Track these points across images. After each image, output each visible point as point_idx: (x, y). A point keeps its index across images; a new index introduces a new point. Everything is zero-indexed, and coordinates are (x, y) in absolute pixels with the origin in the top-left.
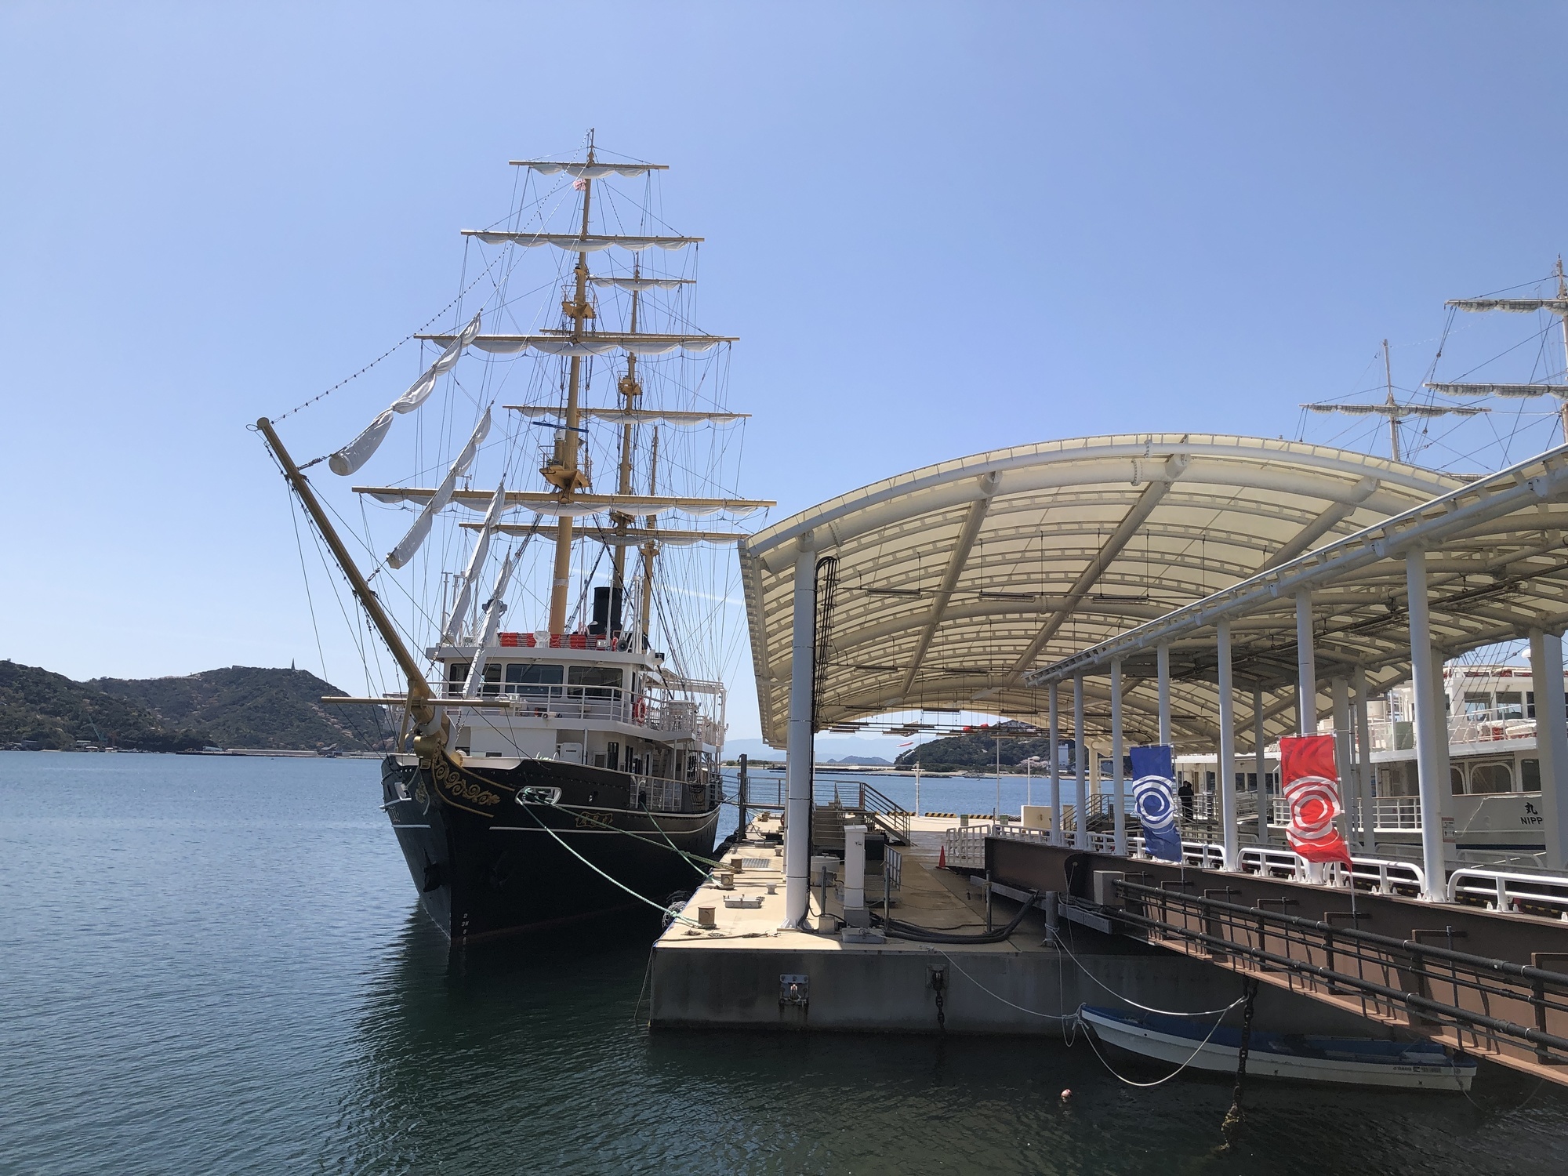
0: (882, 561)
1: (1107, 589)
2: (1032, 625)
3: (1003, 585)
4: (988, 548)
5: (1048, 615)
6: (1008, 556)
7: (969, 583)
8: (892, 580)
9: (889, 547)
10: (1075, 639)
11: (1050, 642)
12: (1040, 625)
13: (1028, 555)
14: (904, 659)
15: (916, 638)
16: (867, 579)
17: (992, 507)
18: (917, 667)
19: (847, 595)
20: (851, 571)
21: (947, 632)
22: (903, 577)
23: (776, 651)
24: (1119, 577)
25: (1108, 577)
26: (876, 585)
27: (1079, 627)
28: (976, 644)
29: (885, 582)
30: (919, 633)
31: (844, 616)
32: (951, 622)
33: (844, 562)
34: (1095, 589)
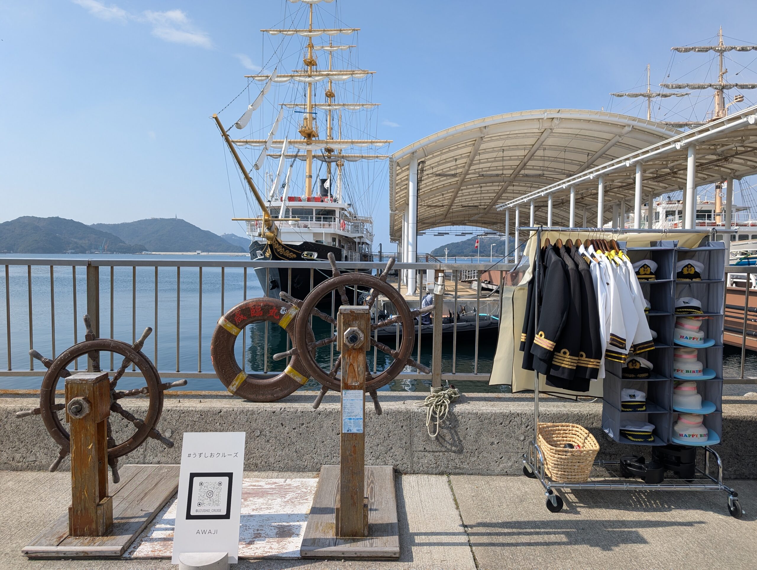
0: (441, 162)
1: (527, 172)
2: (497, 188)
3: (487, 171)
4: (483, 156)
5: (503, 183)
6: (489, 160)
7: (473, 171)
8: (444, 170)
9: (444, 157)
10: (514, 193)
11: (504, 195)
12: (500, 188)
13: (497, 159)
14: (446, 202)
15: (451, 194)
16: (435, 170)
17: (484, 140)
18: (451, 205)
19: (427, 177)
20: (429, 167)
21: (463, 191)
22: (448, 169)
23: (398, 200)
24: (531, 167)
25: (527, 167)
26: (438, 173)
27: (515, 188)
28: (475, 196)
29: (441, 171)
30: (453, 192)
31: (425, 185)
32: (465, 187)
33: (428, 163)
34: (522, 172)
